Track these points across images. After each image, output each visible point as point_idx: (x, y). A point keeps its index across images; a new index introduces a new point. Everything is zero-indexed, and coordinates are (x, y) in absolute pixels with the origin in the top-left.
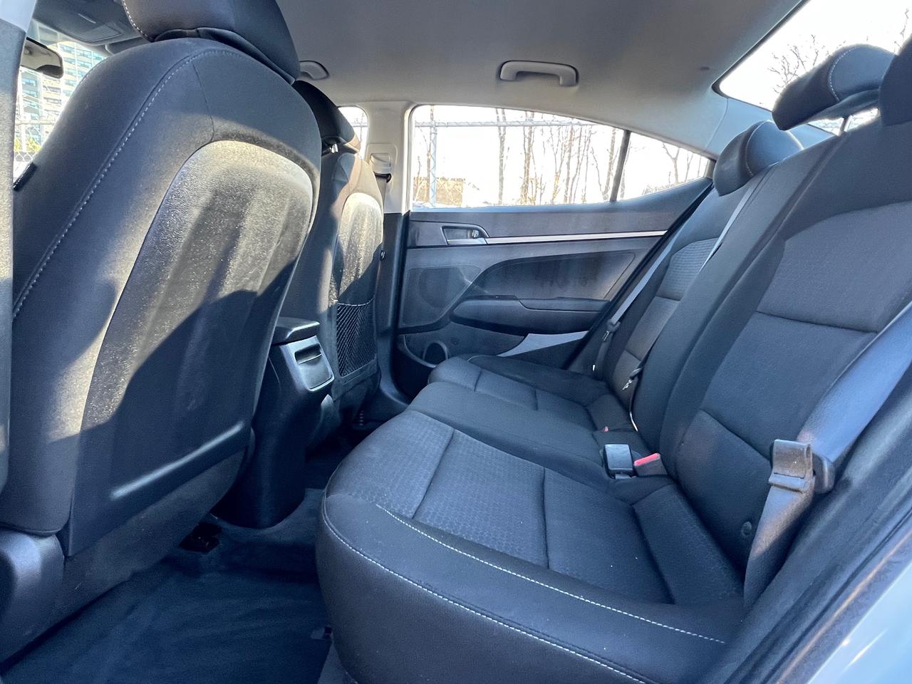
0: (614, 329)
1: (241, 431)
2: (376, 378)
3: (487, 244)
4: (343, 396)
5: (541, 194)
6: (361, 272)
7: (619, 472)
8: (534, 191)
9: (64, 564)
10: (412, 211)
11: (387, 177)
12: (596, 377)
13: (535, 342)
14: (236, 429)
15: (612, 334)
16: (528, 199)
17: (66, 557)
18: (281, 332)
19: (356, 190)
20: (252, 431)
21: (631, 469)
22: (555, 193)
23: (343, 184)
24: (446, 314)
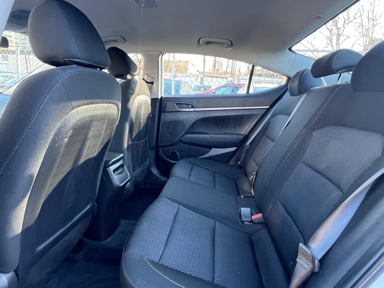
0: (247, 148)
1: (91, 207)
2: (149, 168)
3: (195, 111)
4: (134, 181)
5: (221, 68)
6: (141, 128)
7: (246, 221)
8: (218, 66)
9: (18, 281)
10: (163, 97)
11: (152, 83)
12: (240, 167)
13: (215, 152)
14: (88, 207)
15: (246, 150)
16: (216, 70)
17: (18, 279)
18: (107, 162)
19: (138, 95)
20: (96, 203)
21: (251, 220)
22: (227, 68)
23: (133, 94)
24: (178, 140)
